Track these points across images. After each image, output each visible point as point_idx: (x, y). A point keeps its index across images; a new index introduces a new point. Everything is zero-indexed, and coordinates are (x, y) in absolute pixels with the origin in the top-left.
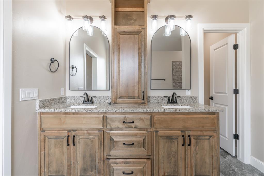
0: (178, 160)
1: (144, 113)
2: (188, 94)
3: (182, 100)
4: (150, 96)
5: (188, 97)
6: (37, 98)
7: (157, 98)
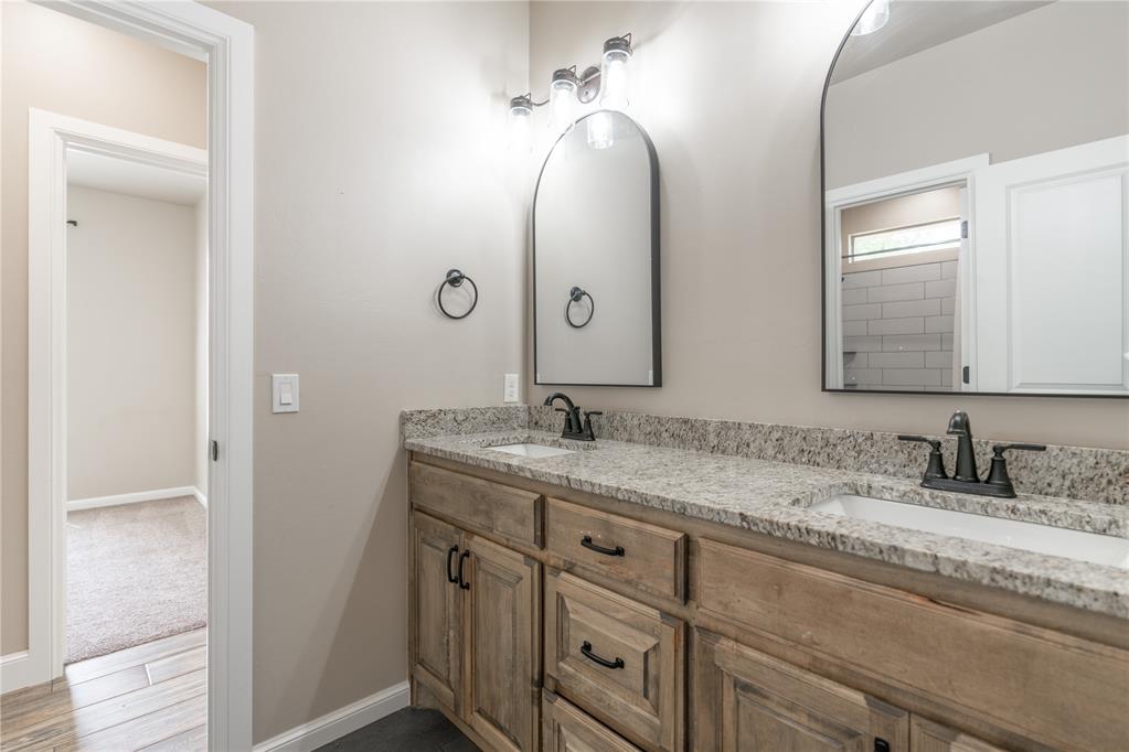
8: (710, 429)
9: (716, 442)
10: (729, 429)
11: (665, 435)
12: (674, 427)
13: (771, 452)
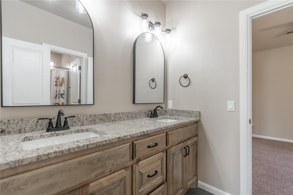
8: (112, 115)
9: (113, 119)
10: (117, 115)
11: (97, 120)
12: (100, 117)
13: (126, 118)
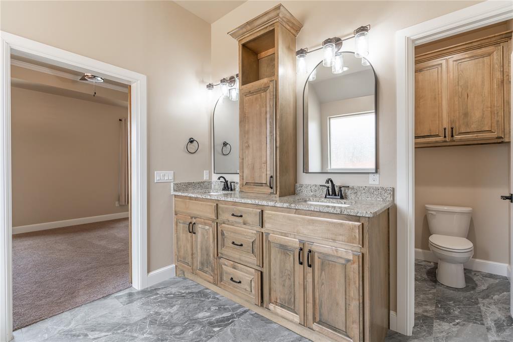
0: (294, 285)
1: (254, 206)
2: (374, 183)
3: (359, 193)
4: (303, 184)
5: (370, 188)
6: (173, 181)
7: (312, 188)
